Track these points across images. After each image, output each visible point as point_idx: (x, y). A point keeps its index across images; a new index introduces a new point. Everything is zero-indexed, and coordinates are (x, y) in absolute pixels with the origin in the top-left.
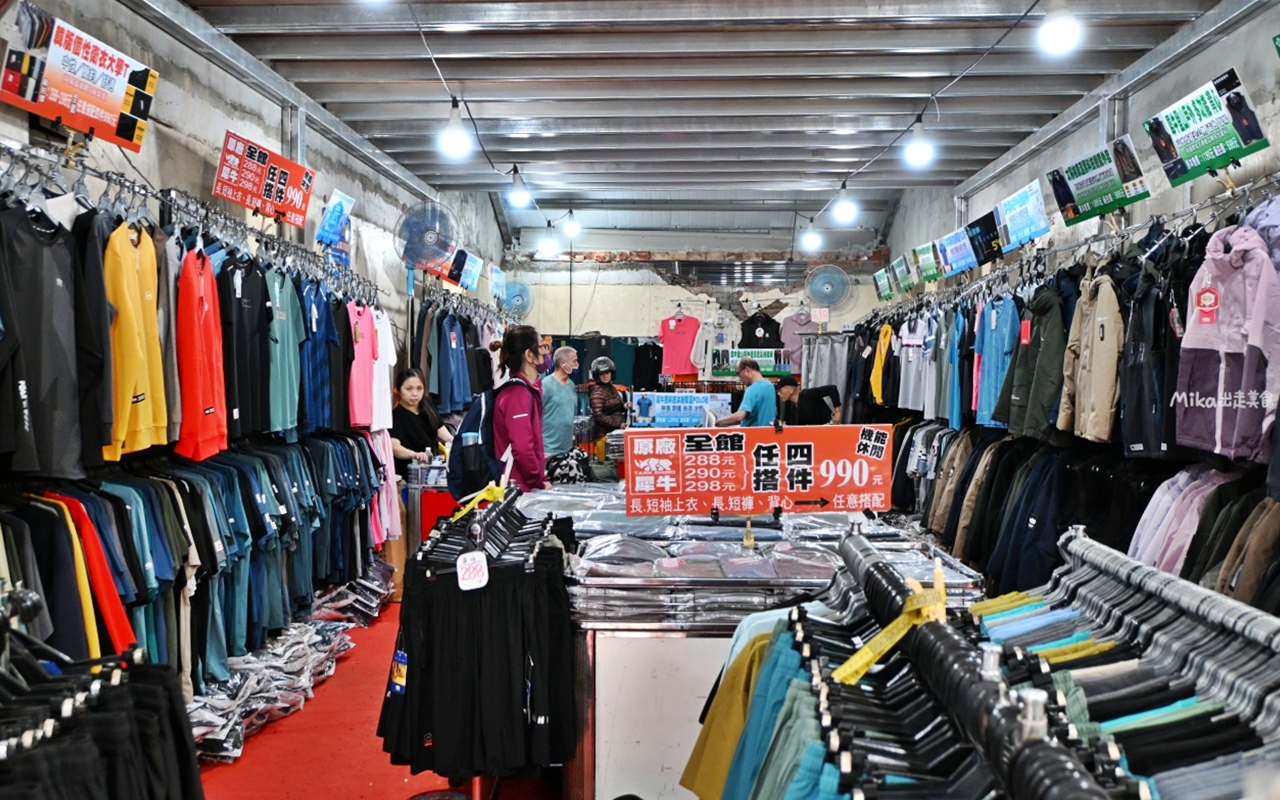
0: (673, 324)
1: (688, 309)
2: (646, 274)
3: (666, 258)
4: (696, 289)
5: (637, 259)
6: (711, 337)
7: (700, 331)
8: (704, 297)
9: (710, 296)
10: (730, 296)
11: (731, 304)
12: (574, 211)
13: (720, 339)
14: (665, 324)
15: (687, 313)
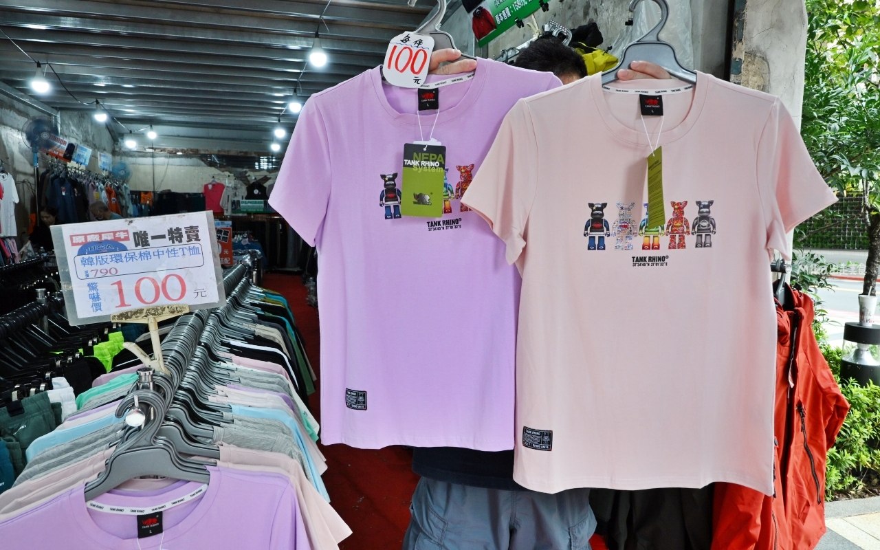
0: (210, 187)
1: (219, 179)
2: (195, 160)
3: (207, 153)
4: (223, 169)
5: (191, 153)
6: (231, 193)
7: (225, 190)
8: (227, 173)
9: (231, 173)
10: (241, 173)
11: (242, 178)
12: (153, 126)
13: (235, 195)
14: (206, 187)
15: (218, 181)
